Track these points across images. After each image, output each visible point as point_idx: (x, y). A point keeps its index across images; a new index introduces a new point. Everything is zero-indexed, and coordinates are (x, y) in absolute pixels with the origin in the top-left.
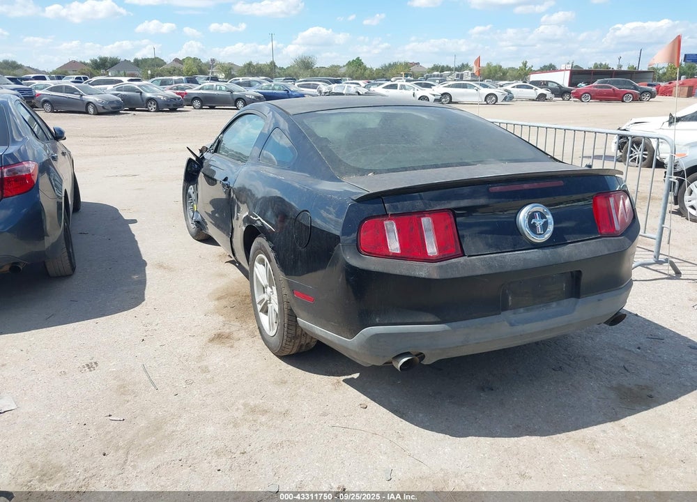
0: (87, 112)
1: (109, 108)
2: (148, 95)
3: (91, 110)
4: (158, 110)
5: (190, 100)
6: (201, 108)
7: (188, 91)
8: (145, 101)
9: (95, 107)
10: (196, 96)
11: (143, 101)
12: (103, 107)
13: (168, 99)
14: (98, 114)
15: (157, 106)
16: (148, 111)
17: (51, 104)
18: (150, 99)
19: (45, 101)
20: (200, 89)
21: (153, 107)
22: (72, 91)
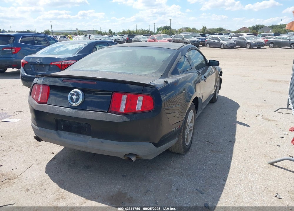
0: (220, 48)
1: (229, 46)
2: (248, 41)
3: (222, 47)
4: (251, 48)
5: (268, 44)
6: (273, 47)
7: (269, 39)
8: (246, 44)
9: (224, 46)
10: (272, 42)
11: (245, 43)
12: (227, 46)
13: (256, 43)
14: (224, 48)
15: (250, 46)
16: (246, 48)
17: (209, 44)
18: (248, 43)
19: (208, 43)
20: (274, 39)
21: (248, 46)
22: (217, 39)
